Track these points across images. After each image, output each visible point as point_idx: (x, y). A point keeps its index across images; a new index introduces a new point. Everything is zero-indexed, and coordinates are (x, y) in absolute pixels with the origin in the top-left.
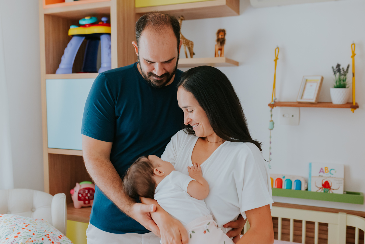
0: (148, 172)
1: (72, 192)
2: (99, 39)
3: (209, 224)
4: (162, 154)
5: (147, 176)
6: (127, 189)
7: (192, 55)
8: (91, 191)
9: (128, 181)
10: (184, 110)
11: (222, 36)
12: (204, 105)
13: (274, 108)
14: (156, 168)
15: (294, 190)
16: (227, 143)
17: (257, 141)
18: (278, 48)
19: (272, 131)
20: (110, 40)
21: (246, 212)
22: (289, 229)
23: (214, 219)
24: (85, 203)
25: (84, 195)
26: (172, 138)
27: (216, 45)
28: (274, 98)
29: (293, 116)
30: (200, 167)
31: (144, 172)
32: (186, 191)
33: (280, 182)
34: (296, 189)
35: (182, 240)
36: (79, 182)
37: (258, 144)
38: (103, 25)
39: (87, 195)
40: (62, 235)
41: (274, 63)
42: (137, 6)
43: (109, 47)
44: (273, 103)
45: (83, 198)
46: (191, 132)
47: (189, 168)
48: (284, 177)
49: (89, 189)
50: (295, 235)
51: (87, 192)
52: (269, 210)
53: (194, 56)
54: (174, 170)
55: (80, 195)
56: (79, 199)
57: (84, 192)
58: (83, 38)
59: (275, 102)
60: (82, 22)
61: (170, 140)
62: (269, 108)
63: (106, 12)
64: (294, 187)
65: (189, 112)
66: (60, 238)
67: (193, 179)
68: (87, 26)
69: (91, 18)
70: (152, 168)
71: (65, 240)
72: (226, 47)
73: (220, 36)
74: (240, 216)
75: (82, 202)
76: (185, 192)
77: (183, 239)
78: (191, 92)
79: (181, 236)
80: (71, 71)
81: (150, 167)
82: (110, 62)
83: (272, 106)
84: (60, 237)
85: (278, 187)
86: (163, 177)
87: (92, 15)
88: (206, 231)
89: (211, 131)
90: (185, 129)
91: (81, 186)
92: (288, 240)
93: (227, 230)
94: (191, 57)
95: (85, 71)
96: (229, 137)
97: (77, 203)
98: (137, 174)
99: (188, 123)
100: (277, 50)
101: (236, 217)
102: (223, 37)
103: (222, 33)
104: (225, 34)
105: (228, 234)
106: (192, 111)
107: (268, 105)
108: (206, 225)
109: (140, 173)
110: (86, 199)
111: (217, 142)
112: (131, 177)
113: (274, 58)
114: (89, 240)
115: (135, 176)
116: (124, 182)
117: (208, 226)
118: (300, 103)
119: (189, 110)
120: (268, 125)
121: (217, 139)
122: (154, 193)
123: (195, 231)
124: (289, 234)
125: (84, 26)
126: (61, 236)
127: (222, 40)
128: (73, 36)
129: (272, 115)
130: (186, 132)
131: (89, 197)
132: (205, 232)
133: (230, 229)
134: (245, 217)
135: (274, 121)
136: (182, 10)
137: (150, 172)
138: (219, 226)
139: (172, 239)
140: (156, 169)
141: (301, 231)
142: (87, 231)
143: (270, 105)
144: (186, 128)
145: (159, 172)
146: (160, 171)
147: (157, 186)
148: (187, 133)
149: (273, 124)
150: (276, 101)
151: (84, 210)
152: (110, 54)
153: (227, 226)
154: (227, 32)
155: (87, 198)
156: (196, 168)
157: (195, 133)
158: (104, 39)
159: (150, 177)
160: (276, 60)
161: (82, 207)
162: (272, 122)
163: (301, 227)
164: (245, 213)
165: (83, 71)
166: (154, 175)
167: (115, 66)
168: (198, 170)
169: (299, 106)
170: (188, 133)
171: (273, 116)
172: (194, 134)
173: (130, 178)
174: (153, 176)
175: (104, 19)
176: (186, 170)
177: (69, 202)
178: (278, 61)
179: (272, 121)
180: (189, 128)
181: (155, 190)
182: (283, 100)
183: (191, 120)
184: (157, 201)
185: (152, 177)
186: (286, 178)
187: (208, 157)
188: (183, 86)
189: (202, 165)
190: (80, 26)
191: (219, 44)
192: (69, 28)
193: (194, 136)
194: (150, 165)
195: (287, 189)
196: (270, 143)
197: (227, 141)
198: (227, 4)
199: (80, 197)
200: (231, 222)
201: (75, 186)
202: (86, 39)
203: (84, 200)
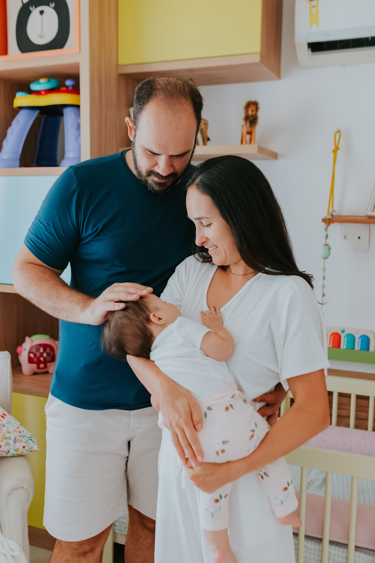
0: (141, 318)
1: (19, 349)
2: (62, 114)
3: (233, 397)
4: (162, 292)
5: (140, 325)
6: (109, 343)
7: (205, 141)
8: (48, 350)
9: (111, 332)
10: (196, 222)
11: (252, 111)
12: (228, 216)
13: (331, 224)
14: (153, 312)
15: (358, 350)
16: (260, 276)
17: (306, 273)
18: (339, 131)
19: (326, 260)
20: (78, 115)
21: (289, 380)
22: (349, 410)
23: (240, 389)
24: (38, 367)
25: (38, 354)
26: (178, 268)
27: (243, 126)
28: (331, 210)
29: (359, 238)
30: (220, 313)
31: (135, 318)
32: (200, 347)
33: (336, 339)
34: (361, 349)
35: (193, 418)
36: (30, 336)
37: (308, 278)
38: (68, 91)
39: (42, 355)
40: (5, 413)
41: (332, 155)
42: (121, 62)
43: (76, 126)
44: (329, 217)
45: (35, 360)
46: (207, 259)
47: (203, 314)
48: (343, 331)
49: (45, 346)
50: (357, 418)
51: (42, 350)
52: (324, 377)
53: (209, 143)
54: (181, 315)
55: (32, 355)
56: (30, 361)
57: (38, 350)
58: (37, 113)
59: (332, 215)
60: (34, 87)
61: (174, 271)
62: (324, 225)
63: (72, 71)
64: (358, 346)
65: (204, 226)
66: (3, 417)
67: (209, 330)
68: (43, 93)
69: (49, 81)
70: (148, 313)
71: (10, 420)
72: (259, 129)
73: (250, 112)
74: (279, 386)
75: (34, 366)
76: (197, 349)
77: (195, 418)
78: (209, 195)
79: (191, 413)
80: (18, 163)
81: (144, 311)
82: (79, 151)
83: (328, 221)
84: (3, 415)
85: (333, 346)
86: (163, 326)
87: (50, 75)
88: (229, 407)
89: (237, 256)
90: (196, 255)
91: (32, 341)
92: (348, 426)
93: (259, 405)
94: (204, 144)
95: (39, 164)
96: (263, 267)
97: (27, 367)
98: (125, 321)
99: (202, 244)
100: (338, 135)
101: (273, 388)
102: (254, 113)
103: (252, 108)
104: (257, 109)
105: (260, 411)
106: (209, 225)
107: (321, 220)
108: (228, 398)
109: (130, 319)
110: (41, 361)
111: (245, 275)
112: (116, 326)
113: (333, 148)
114: (49, 419)
115: (122, 324)
116: (105, 333)
117: (231, 400)
118: (370, 217)
119: (205, 223)
120: (321, 250)
121: (246, 270)
122: (150, 351)
123: (212, 407)
124: (348, 417)
125: (38, 93)
126: (5, 415)
127: (252, 118)
128: (21, 108)
129: (327, 236)
130: (199, 258)
131: (45, 358)
132: (227, 409)
133: (263, 404)
134: (286, 387)
135: (330, 245)
136: (191, 70)
137: (144, 318)
138: (247, 400)
139: (177, 416)
140: (154, 315)
141: (368, 412)
142: (46, 407)
143: (324, 220)
144: (199, 252)
145: (158, 318)
146: (160, 317)
147: (155, 339)
148: (199, 261)
149: (329, 249)
150: (334, 214)
151: (37, 377)
152: (78, 137)
153: (259, 400)
154: (260, 106)
155: (42, 359)
156: (214, 313)
157: (211, 261)
158: (68, 113)
159: (145, 326)
160: (335, 151)
161: (35, 374)
162: (327, 247)
163: (368, 407)
164: (286, 381)
165: (35, 164)
166: (151, 323)
167: (86, 156)
168: (216, 317)
169: (369, 223)
170: (201, 260)
171: (329, 237)
172: (211, 263)
173: (113, 327)
174: (149, 324)
175: (69, 83)
176: (198, 316)
177: (16, 365)
178: (338, 152)
179: (327, 245)
180: (203, 253)
181: (152, 346)
182: (344, 213)
183: (208, 239)
184: (155, 363)
185: (148, 326)
186: (346, 333)
187: (232, 297)
188: (196, 185)
189: (222, 310)
190: (31, 92)
191: (248, 124)
192: (14, 97)
193: (210, 265)
194: (145, 309)
195: (346, 348)
196: (324, 278)
197: (260, 274)
198: (261, 61)
199: (31, 357)
200: (265, 394)
201: (23, 341)
202: (40, 113)
203: (38, 363)
